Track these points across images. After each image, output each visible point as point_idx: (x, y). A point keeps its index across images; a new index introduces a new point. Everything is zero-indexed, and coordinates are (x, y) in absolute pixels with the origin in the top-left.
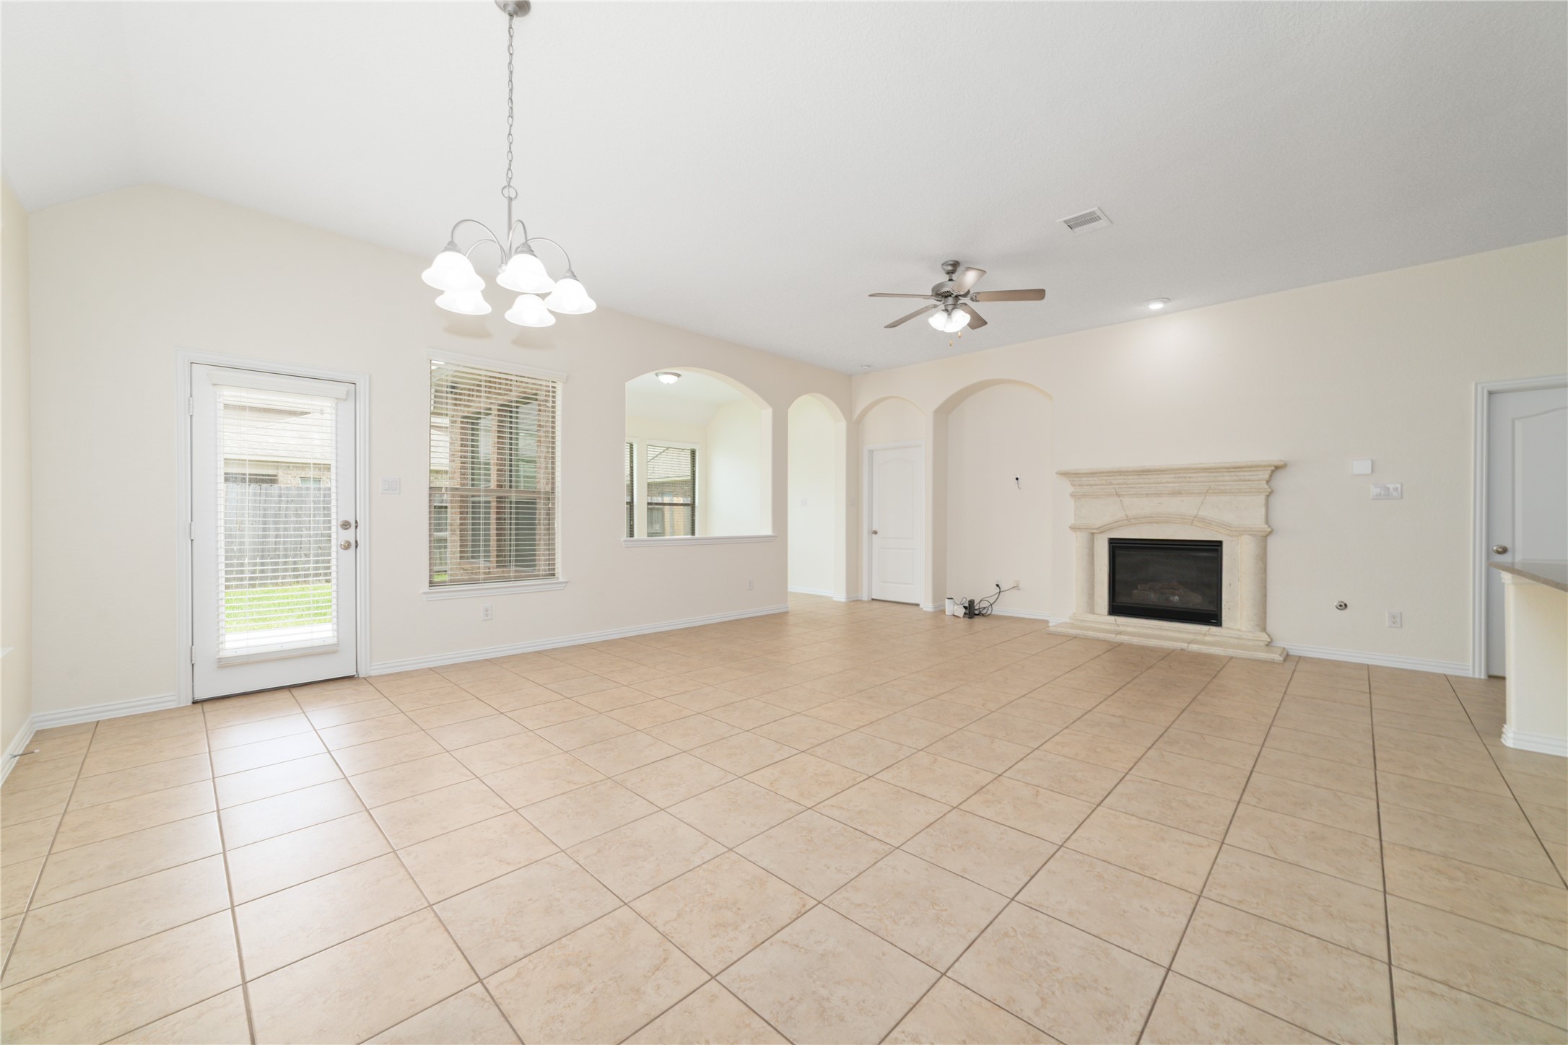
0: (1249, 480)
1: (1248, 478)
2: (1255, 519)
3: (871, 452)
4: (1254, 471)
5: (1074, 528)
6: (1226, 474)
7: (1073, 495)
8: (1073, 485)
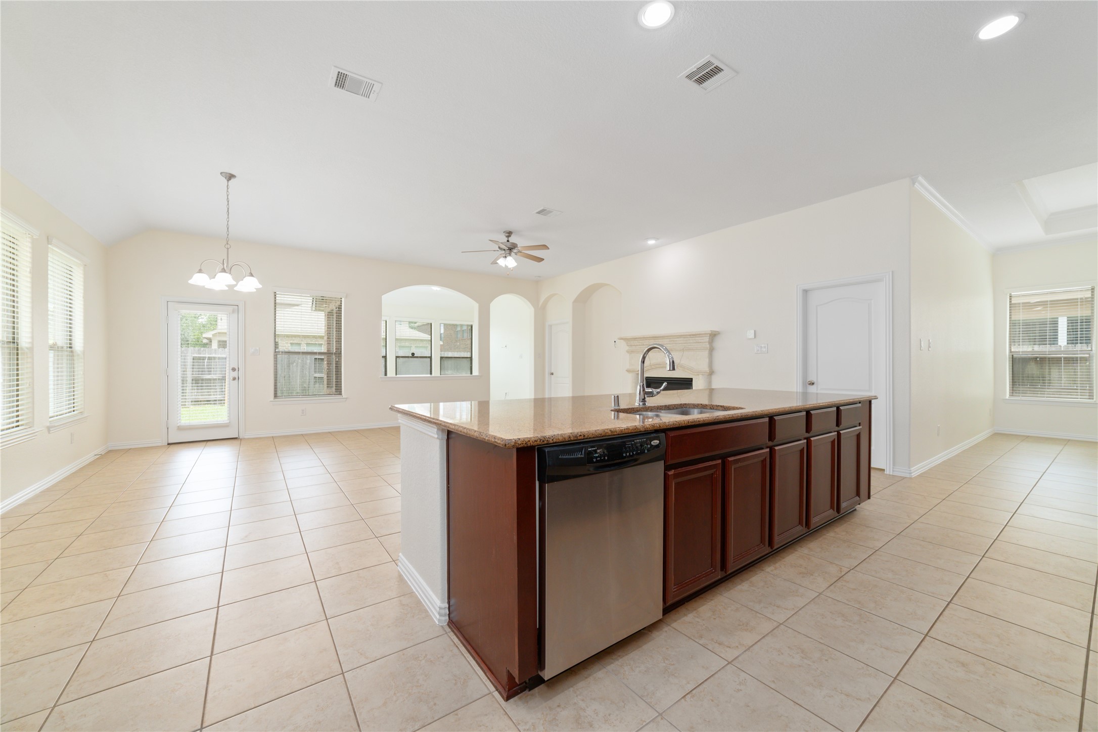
0: (701, 343)
1: (700, 341)
2: (705, 367)
3: (550, 326)
4: (701, 337)
5: (628, 371)
6: (690, 339)
7: (628, 352)
8: (628, 346)
